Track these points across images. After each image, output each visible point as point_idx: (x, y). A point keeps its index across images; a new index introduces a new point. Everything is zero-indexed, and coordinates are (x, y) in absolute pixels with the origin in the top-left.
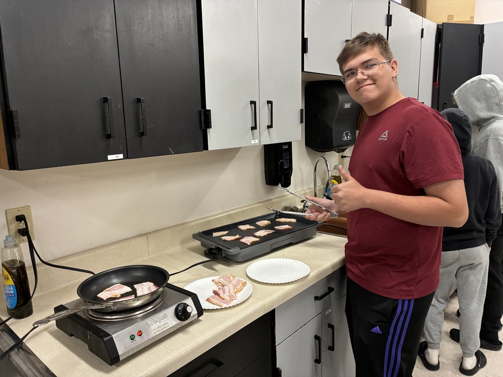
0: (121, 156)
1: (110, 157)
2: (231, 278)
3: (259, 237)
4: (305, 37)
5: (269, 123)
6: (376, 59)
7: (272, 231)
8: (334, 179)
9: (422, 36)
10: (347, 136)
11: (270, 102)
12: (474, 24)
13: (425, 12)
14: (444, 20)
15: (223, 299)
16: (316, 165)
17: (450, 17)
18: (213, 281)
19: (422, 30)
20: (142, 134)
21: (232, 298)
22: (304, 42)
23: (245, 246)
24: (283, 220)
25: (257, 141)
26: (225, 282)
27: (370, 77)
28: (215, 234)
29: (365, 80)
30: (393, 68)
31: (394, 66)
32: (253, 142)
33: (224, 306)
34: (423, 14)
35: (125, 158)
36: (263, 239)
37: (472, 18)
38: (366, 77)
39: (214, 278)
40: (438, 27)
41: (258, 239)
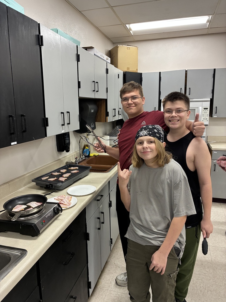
0: (16, 143)
1: (12, 144)
2: (64, 196)
3: (66, 177)
4: (79, 81)
5: (68, 122)
6: (138, 96)
7: (70, 174)
8: (86, 146)
9: (119, 78)
10: (92, 125)
11: (68, 112)
12: (138, 72)
13: (118, 65)
14: (126, 70)
15: (66, 205)
16: (80, 140)
17: (128, 68)
18: (55, 199)
19: (119, 75)
20: (25, 131)
21: (70, 204)
22: (79, 83)
23: (62, 182)
24: (72, 168)
25: (64, 131)
26: (62, 199)
27: (134, 103)
28: (44, 179)
29: (132, 104)
30: (143, 100)
31: (143, 99)
32: (62, 131)
33: (68, 207)
34: (116, 66)
35: (18, 143)
36: (69, 178)
37: (137, 69)
38: (132, 103)
39: (55, 198)
40: (123, 73)
41: (67, 178)
